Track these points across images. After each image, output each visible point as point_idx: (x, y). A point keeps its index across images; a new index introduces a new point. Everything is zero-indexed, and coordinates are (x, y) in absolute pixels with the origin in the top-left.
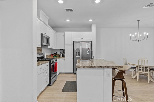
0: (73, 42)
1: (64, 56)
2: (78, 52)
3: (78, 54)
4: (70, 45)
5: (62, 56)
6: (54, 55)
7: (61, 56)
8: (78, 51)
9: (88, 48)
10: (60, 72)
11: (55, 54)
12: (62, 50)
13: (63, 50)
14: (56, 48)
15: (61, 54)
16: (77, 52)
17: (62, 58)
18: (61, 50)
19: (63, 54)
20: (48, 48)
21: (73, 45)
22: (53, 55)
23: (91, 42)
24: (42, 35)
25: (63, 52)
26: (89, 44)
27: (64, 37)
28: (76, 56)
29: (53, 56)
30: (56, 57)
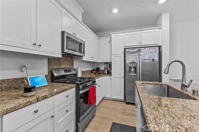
0: (123, 50)
1: (109, 73)
2: (134, 67)
3: (133, 70)
4: (120, 55)
5: (108, 72)
6: (96, 70)
7: (106, 72)
8: (132, 65)
9: (153, 60)
10: (104, 97)
11: (98, 70)
12: (107, 63)
13: (109, 63)
14: (99, 61)
15: (106, 70)
16: (131, 67)
17: (106, 75)
18: (105, 63)
19: (109, 69)
20: (81, 60)
21: (124, 55)
22: (94, 70)
23: (160, 47)
24: (63, 33)
25: (108, 67)
26: (155, 52)
27: (110, 44)
28: (130, 73)
29: (95, 72)
30: (99, 74)
